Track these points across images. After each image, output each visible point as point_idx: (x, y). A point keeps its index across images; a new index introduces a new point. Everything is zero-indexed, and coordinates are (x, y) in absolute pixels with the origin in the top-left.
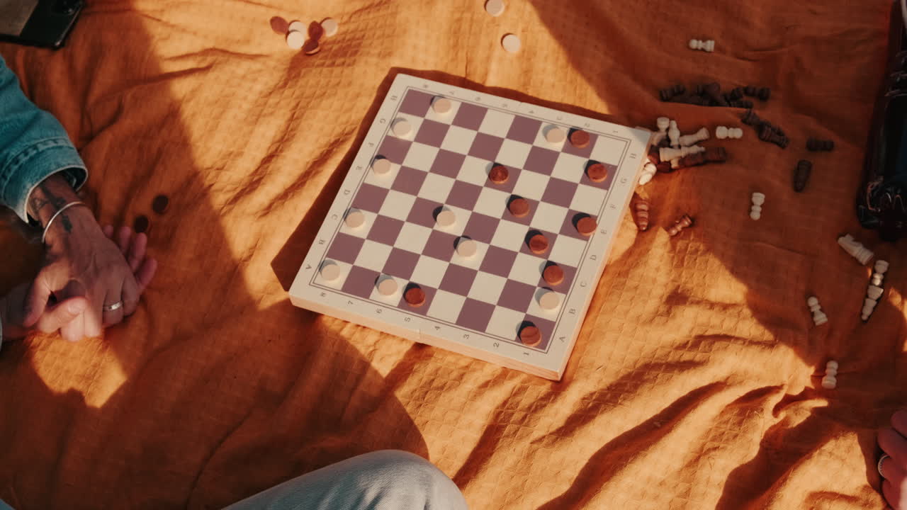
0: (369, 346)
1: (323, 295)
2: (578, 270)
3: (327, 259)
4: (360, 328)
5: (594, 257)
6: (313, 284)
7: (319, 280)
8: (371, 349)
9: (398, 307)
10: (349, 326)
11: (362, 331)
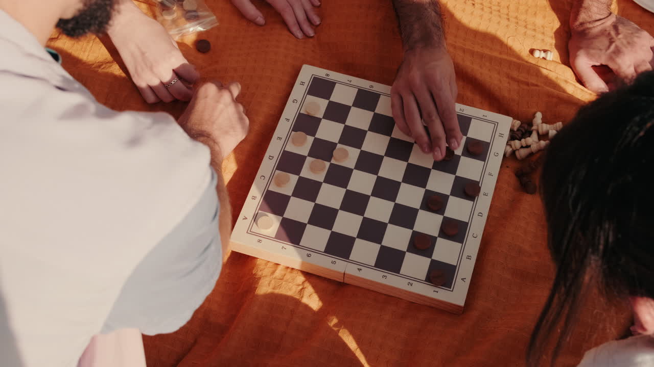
0: (299, 285)
1: (259, 241)
2: (469, 224)
3: (260, 211)
4: (289, 270)
5: (481, 215)
6: (250, 232)
7: (255, 229)
8: (301, 287)
9: (325, 252)
10: (280, 268)
11: (291, 272)
